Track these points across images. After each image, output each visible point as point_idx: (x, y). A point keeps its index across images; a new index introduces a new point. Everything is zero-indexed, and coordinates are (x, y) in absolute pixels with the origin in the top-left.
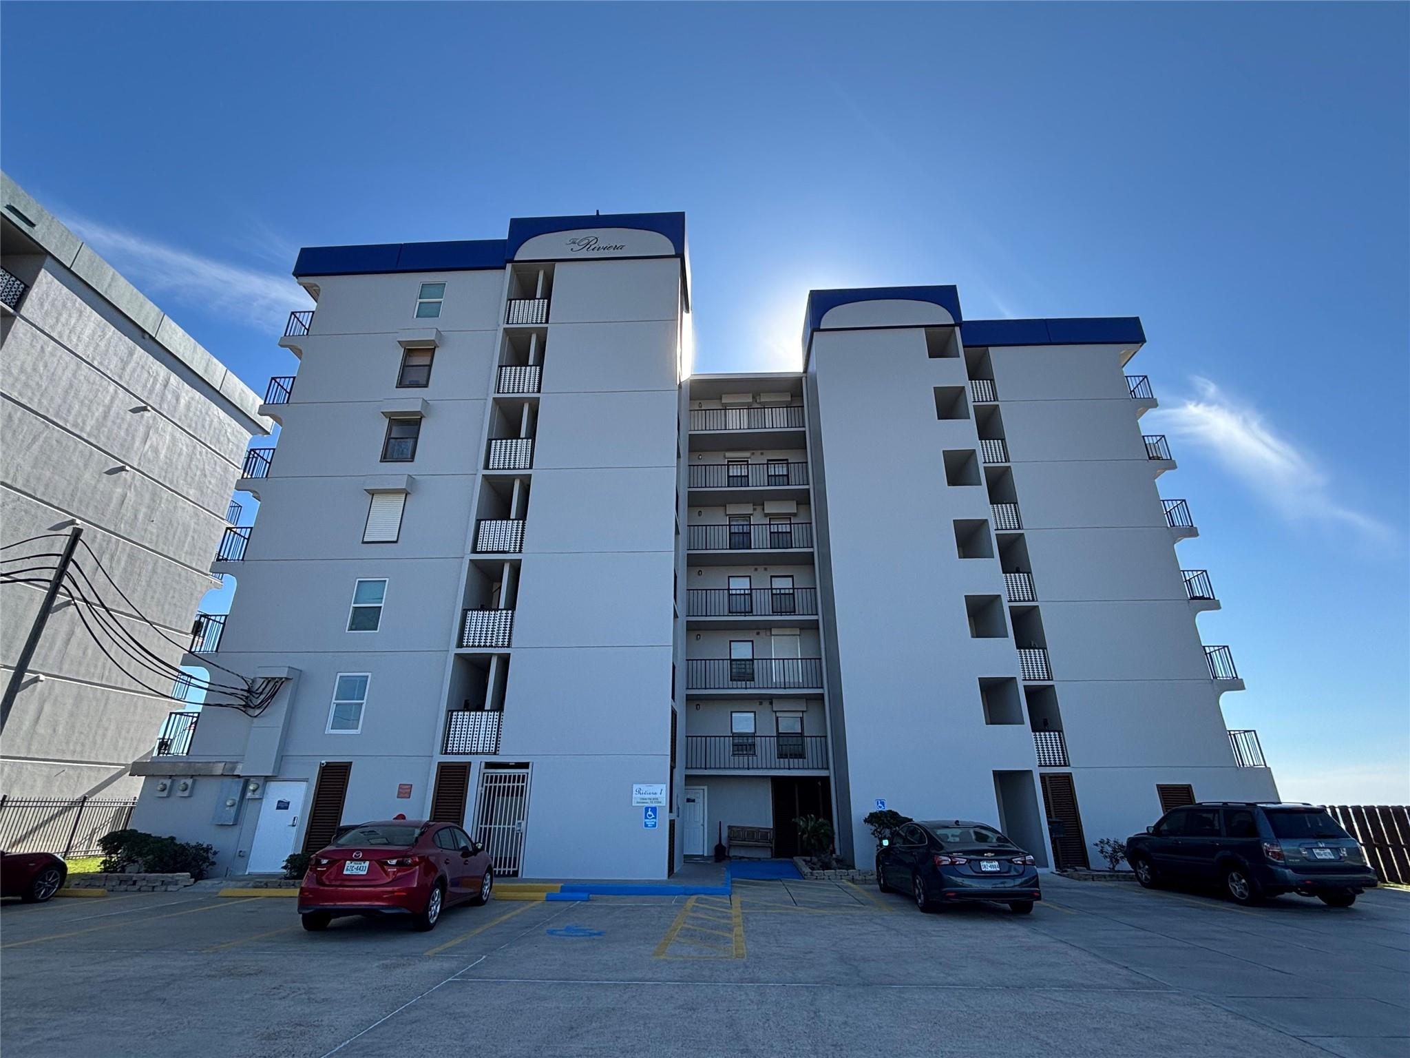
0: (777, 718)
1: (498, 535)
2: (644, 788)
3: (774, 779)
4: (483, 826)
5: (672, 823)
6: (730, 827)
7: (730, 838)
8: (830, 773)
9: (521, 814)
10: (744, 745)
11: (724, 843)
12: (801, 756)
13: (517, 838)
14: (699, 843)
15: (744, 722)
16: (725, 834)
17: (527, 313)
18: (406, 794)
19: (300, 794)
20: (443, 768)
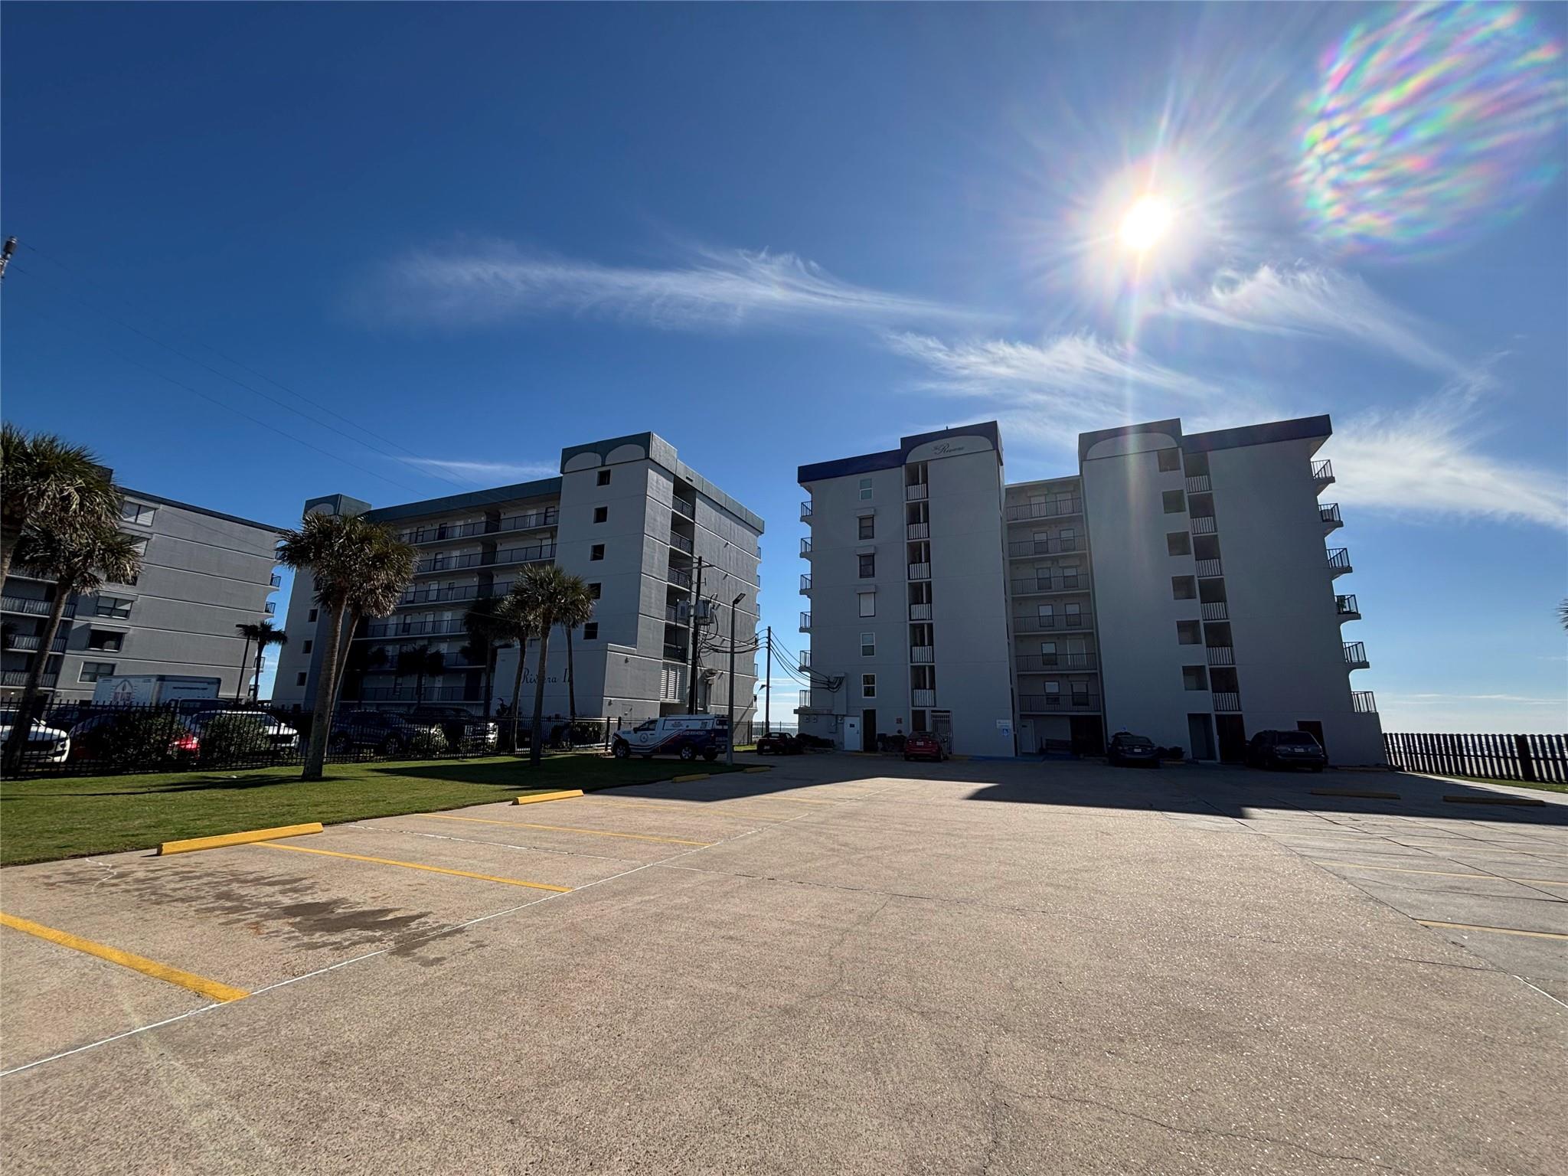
0: (1072, 686)
1: (920, 611)
2: (1002, 721)
3: (1072, 717)
5: (1015, 735)
6: (1047, 740)
7: (1047, 744)
8: (1101, 714)
9: (949, 730)
10: (1054, 699)
11: (1044, 747)
12: (1087, 704)
14: (1031, 747)
15: (1052, 687)
16: (1044, 742)
17: (916, 493)
18: (901, 722)
19: (858, 722)
20: (914, 712)
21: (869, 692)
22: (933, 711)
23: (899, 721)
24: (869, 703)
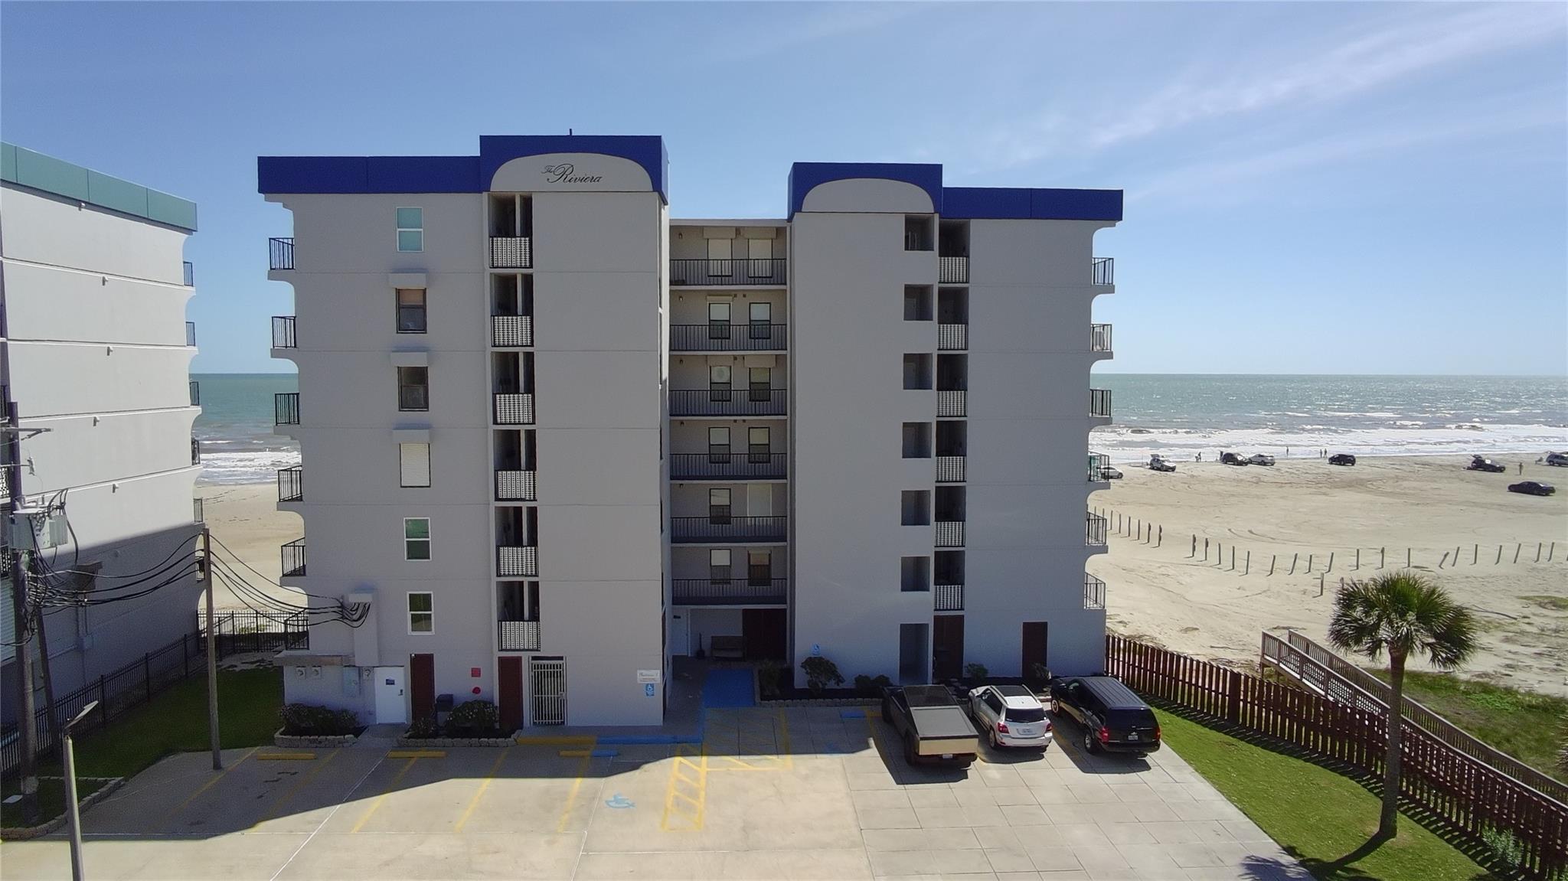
0: (749, 557)
1: (515, 485)
2: (644, 672)
3: (746, 611)
4: (537, 696)
6: (711, 637)
7: (710, 643)
8: (788, 608)
9: (562, 687)
10: (722, 580)
12: (768, 585)
13: (562, 703)
14: (684, 648)
16: (706, 642)
17: (511, 250)
18: (479, 675)
19: (401, 676)
20: (501, 660)
21: (421, 621)
22: (534, 658)
23: (476, 673)
24: (422, 642)
